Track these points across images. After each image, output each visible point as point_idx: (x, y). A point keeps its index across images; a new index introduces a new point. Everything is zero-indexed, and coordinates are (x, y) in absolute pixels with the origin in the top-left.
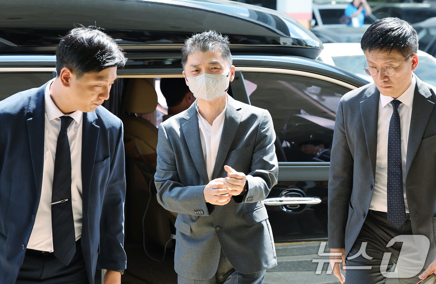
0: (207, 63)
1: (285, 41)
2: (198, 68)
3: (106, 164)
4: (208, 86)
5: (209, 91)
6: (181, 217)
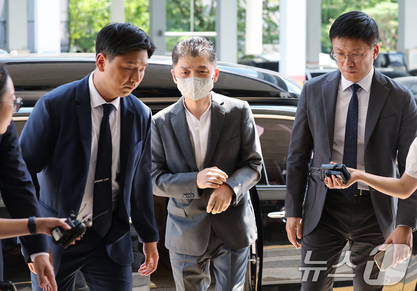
0: (196, 66)
1: (284, 95)
2: (187, 70)
3: (140, 146)
4: (196, 88)
5: (197, 92)
6: (173, 203)
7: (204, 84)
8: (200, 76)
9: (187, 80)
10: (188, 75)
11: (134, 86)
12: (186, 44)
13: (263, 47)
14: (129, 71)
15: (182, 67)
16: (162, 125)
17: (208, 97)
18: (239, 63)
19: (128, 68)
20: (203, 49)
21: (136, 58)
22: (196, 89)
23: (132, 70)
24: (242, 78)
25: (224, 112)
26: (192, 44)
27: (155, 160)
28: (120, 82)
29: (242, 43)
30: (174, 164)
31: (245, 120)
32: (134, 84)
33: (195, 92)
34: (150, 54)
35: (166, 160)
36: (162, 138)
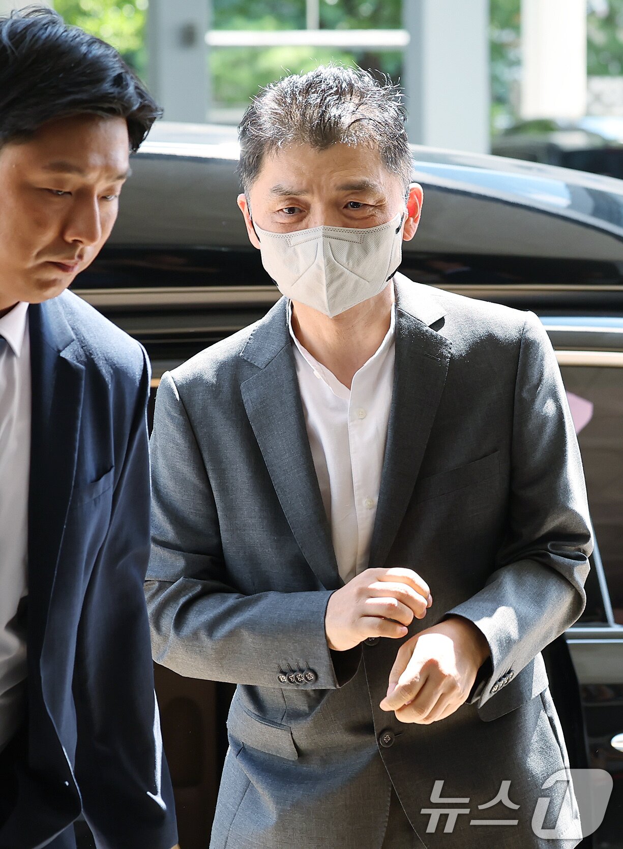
0: (332, 185)
2: (297, 200)
3: (103, 493)
4: (332, 268)
5: (335, 285)
6: (251, 707)
7: (366, 250)
8: (348, 221)
9: (298, 237)
10: (300, 220)
11: (81, 257)
12: (289, 100)
13: (588, 88)
14: (56, 199)
15: (277, 190)
16: (204, 408)
17: (381, 300)
18: (497, 151)
19: (55, 189)
20: (358, 116)
21: (83, 148)
22: (334, 274)
23: (68, 196)
24: (508, 208)
25: (447, 357)
26: (314, 98)
27: (179, 542)
28: (25, 246)
29: (507, 74)
30: (252, 559)
31: (528, 387)
32: (77, 252)
33: (329, 284)
34: (137, 133)
35: (223, 541)
36: (206, 456)
